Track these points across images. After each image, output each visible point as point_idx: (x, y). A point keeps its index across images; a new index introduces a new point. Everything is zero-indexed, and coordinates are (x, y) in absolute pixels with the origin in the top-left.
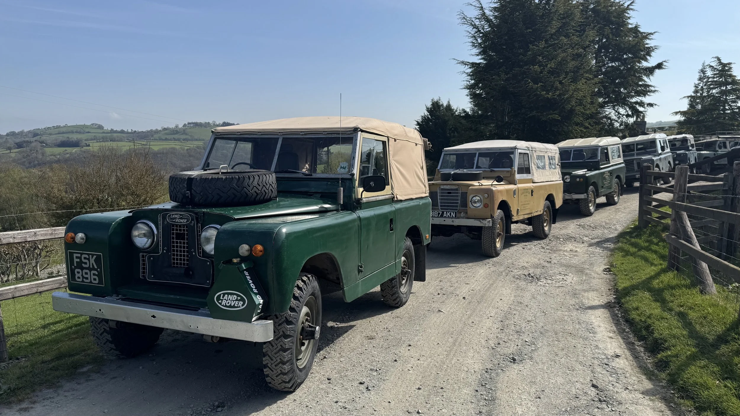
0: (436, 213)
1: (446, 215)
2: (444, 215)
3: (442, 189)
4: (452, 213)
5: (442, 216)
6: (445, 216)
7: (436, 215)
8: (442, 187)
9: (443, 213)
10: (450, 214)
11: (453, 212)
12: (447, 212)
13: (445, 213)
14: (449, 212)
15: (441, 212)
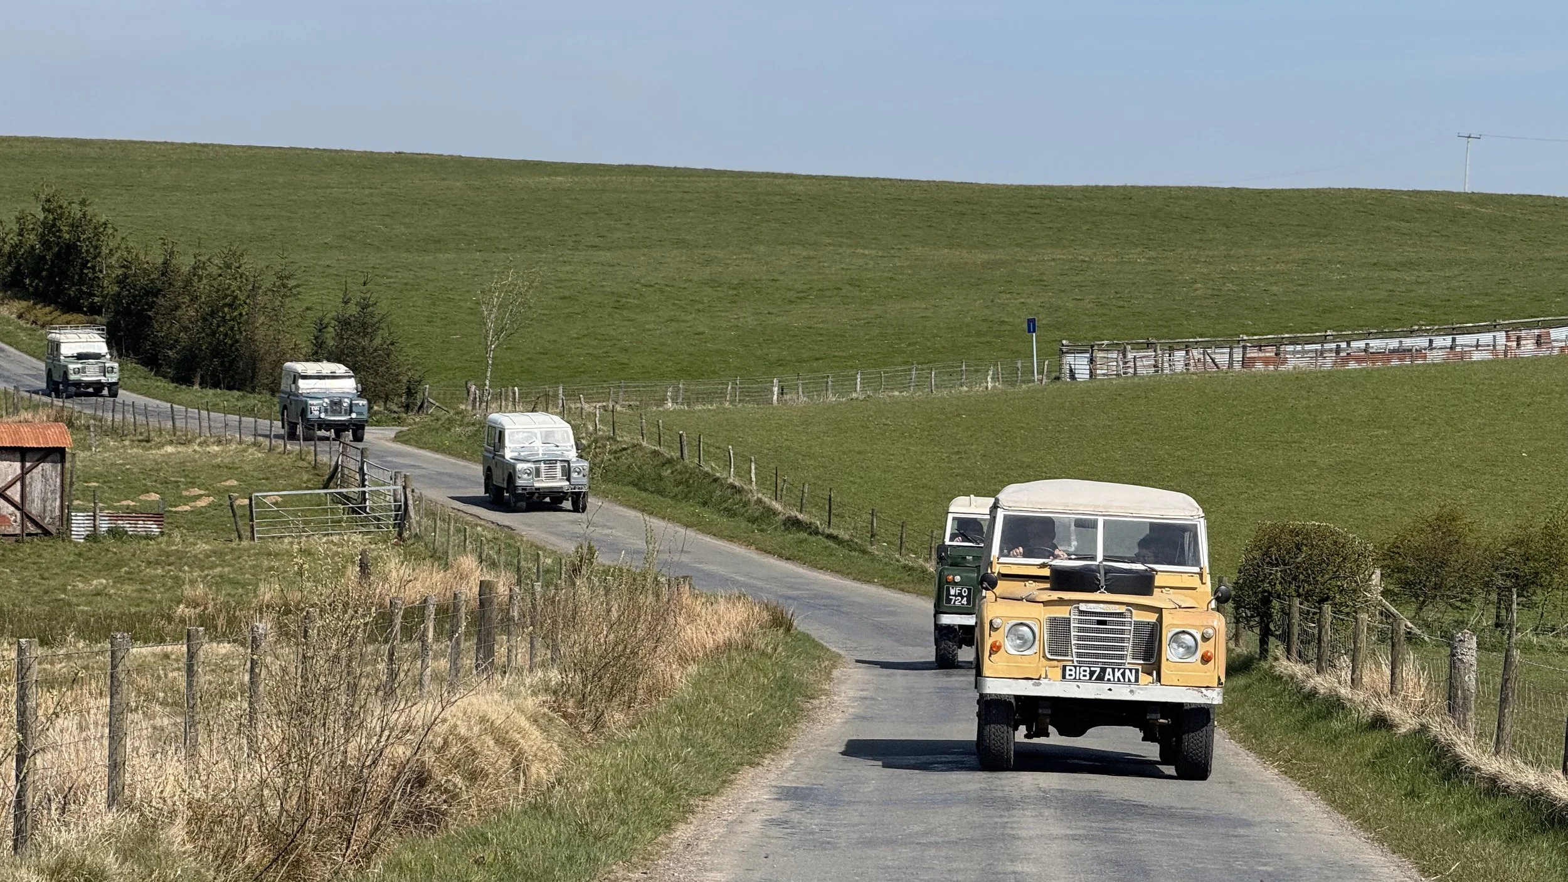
0: (1085, 671)
1: (1111, 677)
2: (1107, 677)
3: (1082, 613)
4: (1127, 672)
5: (1100, 678)
6: (1109, 680)
7: (1084, 676)
8: (1083, 607)
9: (1103, 670)
10: (1123, 674)
11: (1131, 670)
12: (1113, 670)
13: (1109, 670)
14: (1119, 669)
15: (1098, 670)
